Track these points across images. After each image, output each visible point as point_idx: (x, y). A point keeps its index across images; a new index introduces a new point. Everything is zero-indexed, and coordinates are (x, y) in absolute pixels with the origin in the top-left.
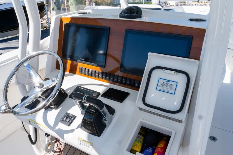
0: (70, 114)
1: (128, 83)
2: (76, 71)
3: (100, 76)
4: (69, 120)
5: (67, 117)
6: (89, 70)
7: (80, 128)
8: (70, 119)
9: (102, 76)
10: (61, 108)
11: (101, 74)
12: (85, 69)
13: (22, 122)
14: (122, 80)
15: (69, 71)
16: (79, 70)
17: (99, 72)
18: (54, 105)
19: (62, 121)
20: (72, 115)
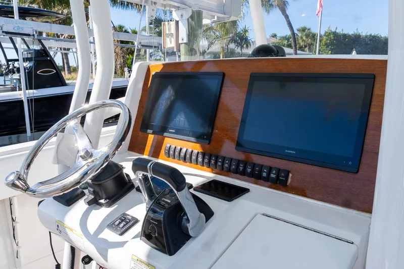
0: (129, 215)
1: (249, 170)
2: (160, 152)
3: (200, 159)
4: (124, 225)
5: (122, 221)
6: (181, 149)
7: (139, 238)
8: (127, 223)
9: (203, 160)
10: (116, 206)
11: (200, 156)
12: (175, 147)
13: (50, 232)
14: (238, 166)
15: (148, 153)
16: (165, 150)
17: (198, 153)
18: (106, 199)
19: (112, 226)
20: (132, 217)
